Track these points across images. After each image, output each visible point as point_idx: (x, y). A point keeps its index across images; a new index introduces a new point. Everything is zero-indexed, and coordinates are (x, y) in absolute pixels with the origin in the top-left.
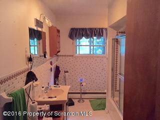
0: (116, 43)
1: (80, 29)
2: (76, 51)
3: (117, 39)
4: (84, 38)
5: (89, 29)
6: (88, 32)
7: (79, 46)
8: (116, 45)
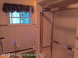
0: (42, 16)
1: (12, 4)
2: (10, 21)
3: (43, 13)
4: (15, 12)
5: (19, 5)
6: (19, 8)
7: (12, 17)
8: (42, 17)
